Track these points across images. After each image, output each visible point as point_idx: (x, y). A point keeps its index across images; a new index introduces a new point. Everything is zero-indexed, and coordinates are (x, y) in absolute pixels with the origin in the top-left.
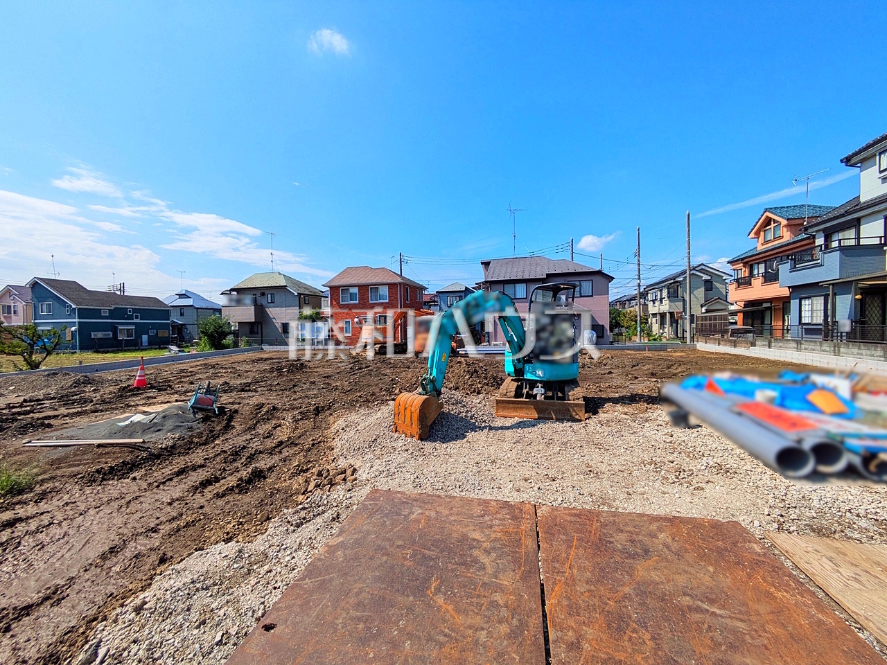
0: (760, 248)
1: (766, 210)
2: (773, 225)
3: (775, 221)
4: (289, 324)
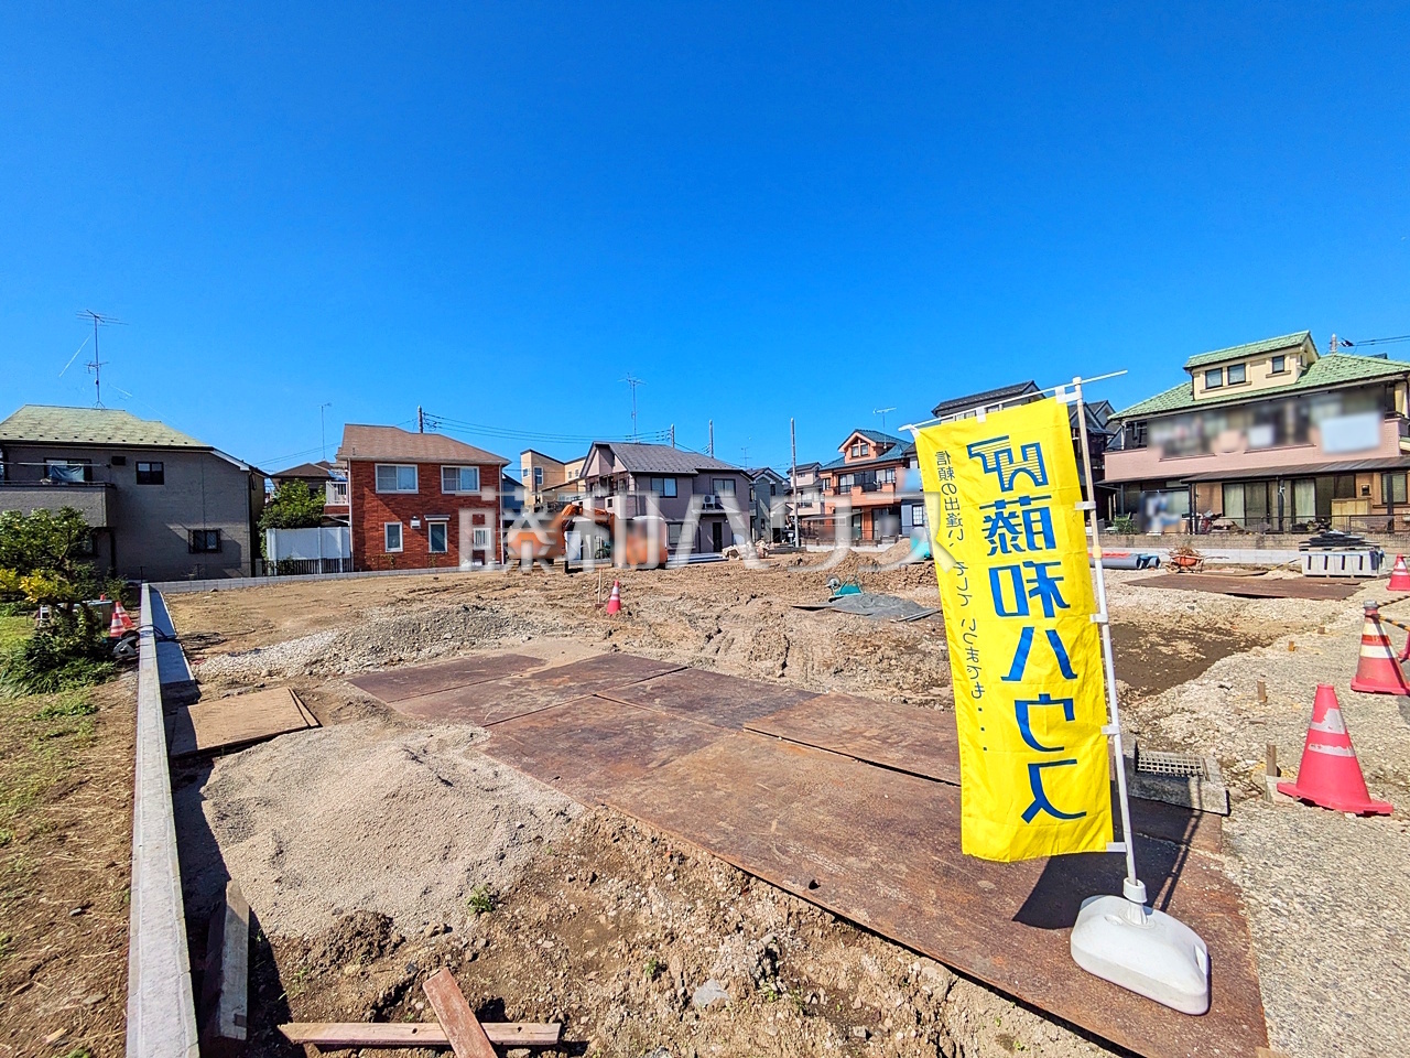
0: (848, 461)
1: (857, 431)
2: (859, 444)
3: (862, 441)
4: (216, 532)
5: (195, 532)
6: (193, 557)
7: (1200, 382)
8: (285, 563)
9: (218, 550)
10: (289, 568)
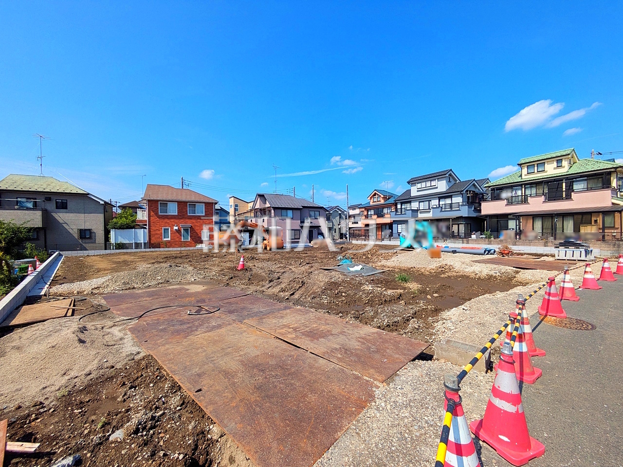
0: (371, 204)
1: (375, 190)
3: (378, 195)
4: (90, 230)
5: (81, 230)
6: (80, 241)
7: (525, 171)
8: (118, 244)
9: (90, 238)
10: (120, 246)
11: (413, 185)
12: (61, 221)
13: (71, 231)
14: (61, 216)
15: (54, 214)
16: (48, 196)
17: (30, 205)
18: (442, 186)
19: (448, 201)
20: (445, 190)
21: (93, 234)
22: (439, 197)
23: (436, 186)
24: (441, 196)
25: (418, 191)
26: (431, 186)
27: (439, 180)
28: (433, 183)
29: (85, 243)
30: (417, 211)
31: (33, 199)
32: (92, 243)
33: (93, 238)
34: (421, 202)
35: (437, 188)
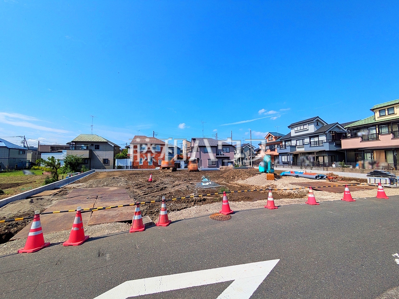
0: (268, 142)
1: (269, 133)
2: (271, 137)
4: (107, 159)
5: (104, 159)
6: (103, 164)
7: (377, 114)
8: (118, 166)
9: (107, 163)
10: (120, 167)
11: (292, 128)
12: (96, 155)
13: (100, 160)
14: (97, 153)
15: (94, 152)
16: (92, 143)
17: (85, 148)
18: (312, 129)
19: (316, 139)
20: (314, 132)
21: (109, 161)
22: (309, 137)
23: (307, 129)
24: (311, 136)
25: (295, 133)
26: (304, 129)
27: (309, 124)
28: (305, 127)
29: (105, 165)
30: (295, 146)
31: (87, 145)
32: (108, 165)
33: (109, 163)
34: (298, 140)
35: (308, 130)
